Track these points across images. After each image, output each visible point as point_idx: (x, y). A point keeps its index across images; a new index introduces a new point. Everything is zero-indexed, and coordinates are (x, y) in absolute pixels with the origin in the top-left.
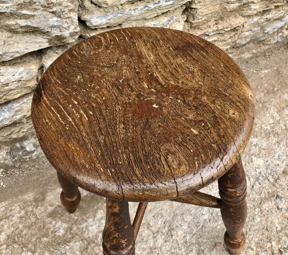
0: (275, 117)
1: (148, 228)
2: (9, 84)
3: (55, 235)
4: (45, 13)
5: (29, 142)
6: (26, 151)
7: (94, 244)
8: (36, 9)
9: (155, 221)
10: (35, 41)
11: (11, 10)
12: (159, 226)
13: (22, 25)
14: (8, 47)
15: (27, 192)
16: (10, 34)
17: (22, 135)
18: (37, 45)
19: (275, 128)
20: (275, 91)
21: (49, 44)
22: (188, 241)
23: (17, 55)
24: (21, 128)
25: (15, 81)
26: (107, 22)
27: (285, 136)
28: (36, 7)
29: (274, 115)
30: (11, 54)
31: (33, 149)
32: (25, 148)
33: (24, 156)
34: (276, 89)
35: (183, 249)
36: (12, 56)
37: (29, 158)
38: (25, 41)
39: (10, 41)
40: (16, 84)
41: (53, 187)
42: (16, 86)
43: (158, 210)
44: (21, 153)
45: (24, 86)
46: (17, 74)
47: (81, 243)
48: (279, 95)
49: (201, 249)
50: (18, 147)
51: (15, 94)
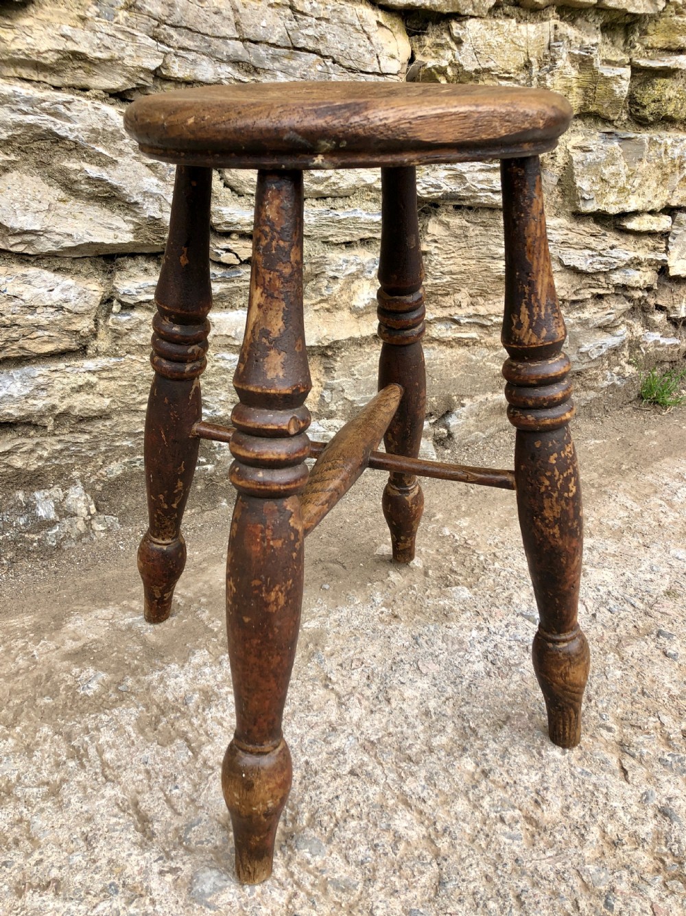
0: (630, 508)
1: (326, 686)
2: (38, 310)
3: (75, 694)
4: (138, 164)
5: (47, 494)
6: (35, 517)
7: (178, 714)
8: (121, 152)
9: (345, 673)
10: (109, 221)
11: (77, 137)
12: (354, 684)
13: (91, 175)
14: (55, 219)
15: (17, 614)
16: (63, 195)
17: (36, 467)
18: (111, 233)
19: (634, 524)
20: (624, 471)
21: (135, 237)
22: (432, 710)
23: (68, 243)
24: (38, 444)
25: (52, 306)
28: (123, 147)
29: (627, 505)
30: (57, 238)
31: (53, 516)
32: (34, 507)
33: (28, 532)
34: (624, 467)
35: (421, 728)
36: (57, 243)
37: (39, 542)
38: (88, 217)
39: (60, 208)
40: (52, 313)
41: (86, 608)
42: (52, 318)
43: (352, 652)
44: (22, 521)
45: (67, 328)
46: (60, 287)
47: (142, 711)
48: (634, 476)
49: (470, 727)
50: (19, 501)
51: (44, 342)
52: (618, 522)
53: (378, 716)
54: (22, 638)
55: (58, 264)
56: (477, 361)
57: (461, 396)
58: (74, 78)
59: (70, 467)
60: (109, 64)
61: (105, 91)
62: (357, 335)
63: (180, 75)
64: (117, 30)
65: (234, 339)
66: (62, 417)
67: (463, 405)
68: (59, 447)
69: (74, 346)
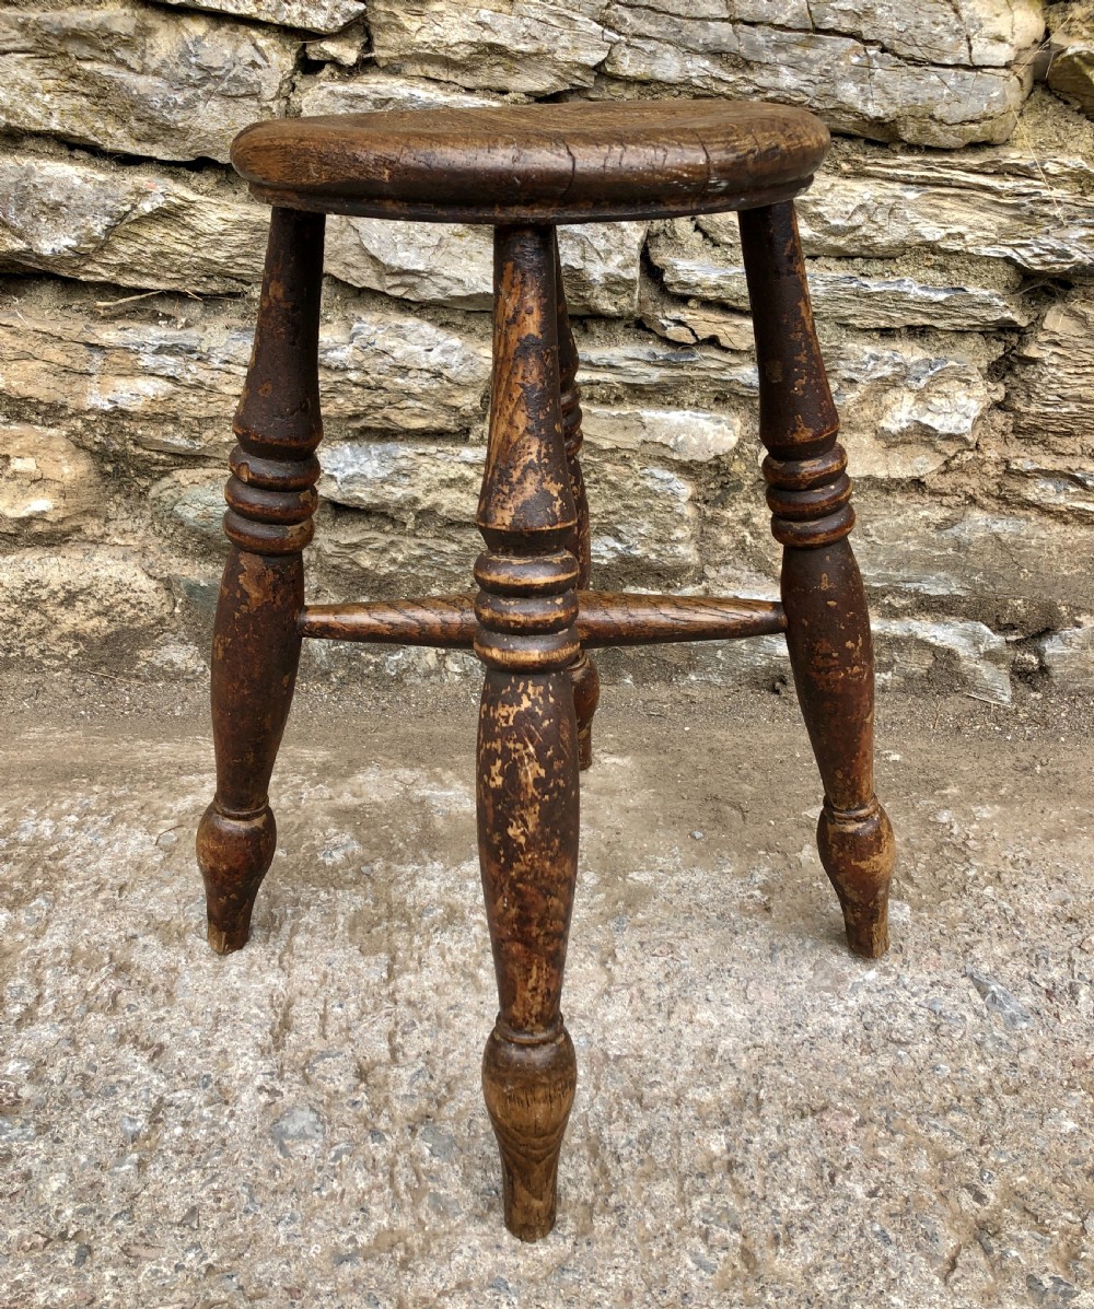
1: (603, 963)
2: (411, 374)
3: (314, 857)
7: (404, 925)
9: (640, 955)
12: (642, 975)
14: (445, 258)
15: (315, 744)
17: (387, 571)
22: (720, 1051)
23: (458, 291)
24: (392, 543)
25: (428, 371)
26: (722, 282)
30: (445, 283)
35: (687, 1068)
36: (445, 289)
37: (376, 665)
39: (453, 245)
40: (427, 380)
41: (391, 762)
42: (426, 386)
43: (670, 933)
45: (444, 401)
46: (440, 348)
47: (368, 905)
49: (757, 1096)
51: (415, 415)
53: (641, 1027)
54: (304, 774)
55: (446, 317)
58: (491, 77)
59: (430, 582)
60: (535, 58)
61: (528, 94)
62: (881, 474)
63: (631, 72)
64: (551, 13)
65: (673, 450)
66: (427, 515)
67: (1078, 625)
68: (418, 552)
69: (451, 426)
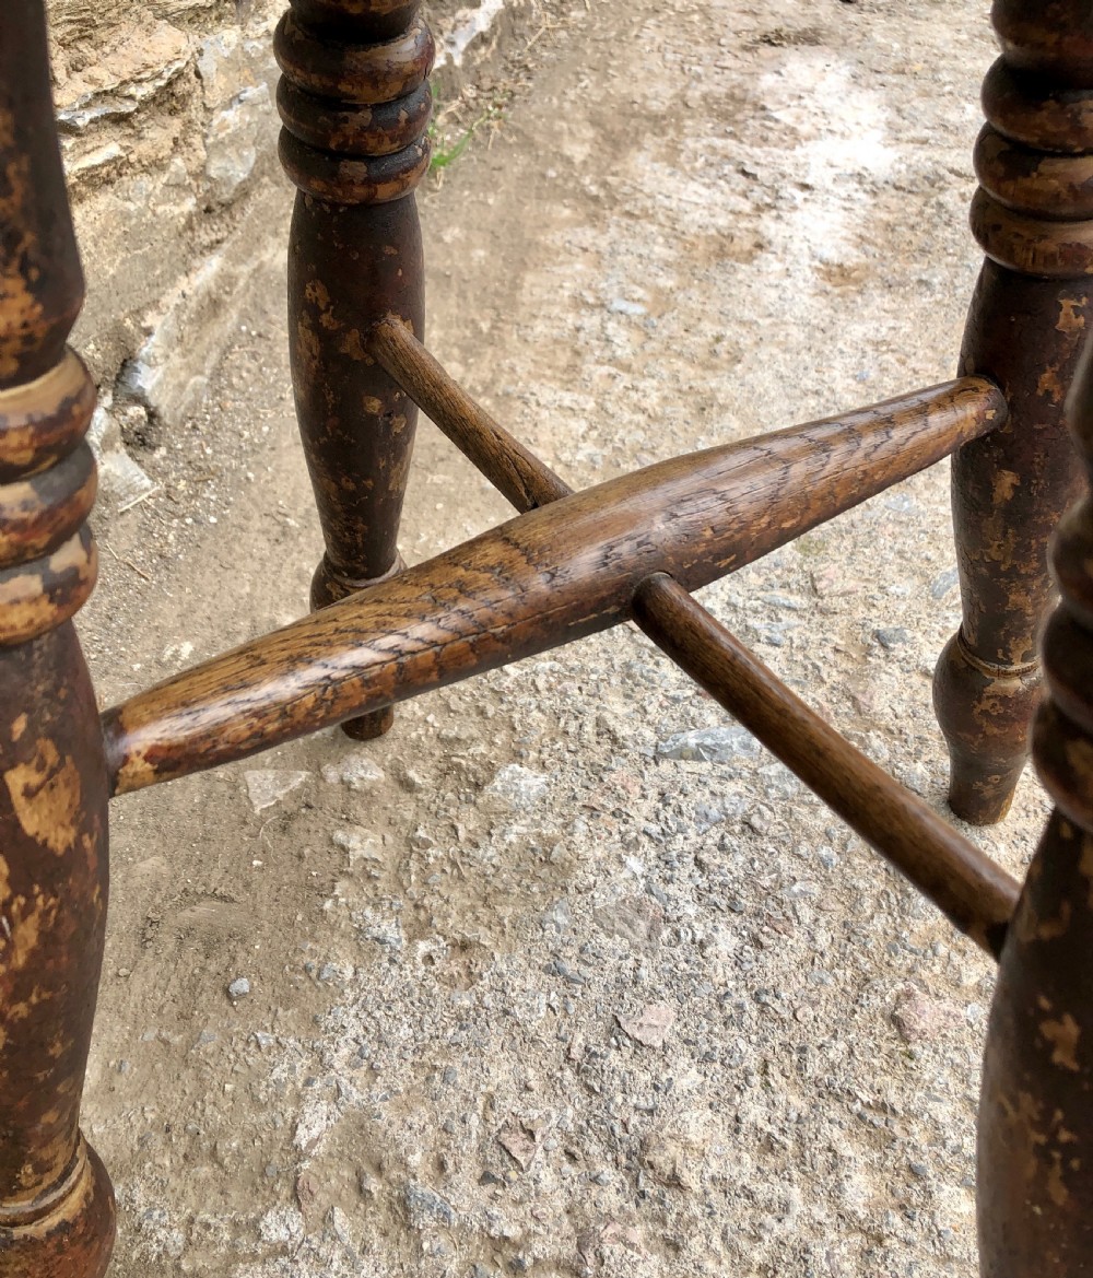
0: (575, 407)
19: (616, 438)
20: (490, 335)
22: (769, 1128)
27: (673, 440)
29: (567, 403)
34: (484, 326)
48: (515, 337)
52: (588, 448)
53: (696, 1245)
56: (141, 214)
57: (138, 313)
67: (148, 332)
